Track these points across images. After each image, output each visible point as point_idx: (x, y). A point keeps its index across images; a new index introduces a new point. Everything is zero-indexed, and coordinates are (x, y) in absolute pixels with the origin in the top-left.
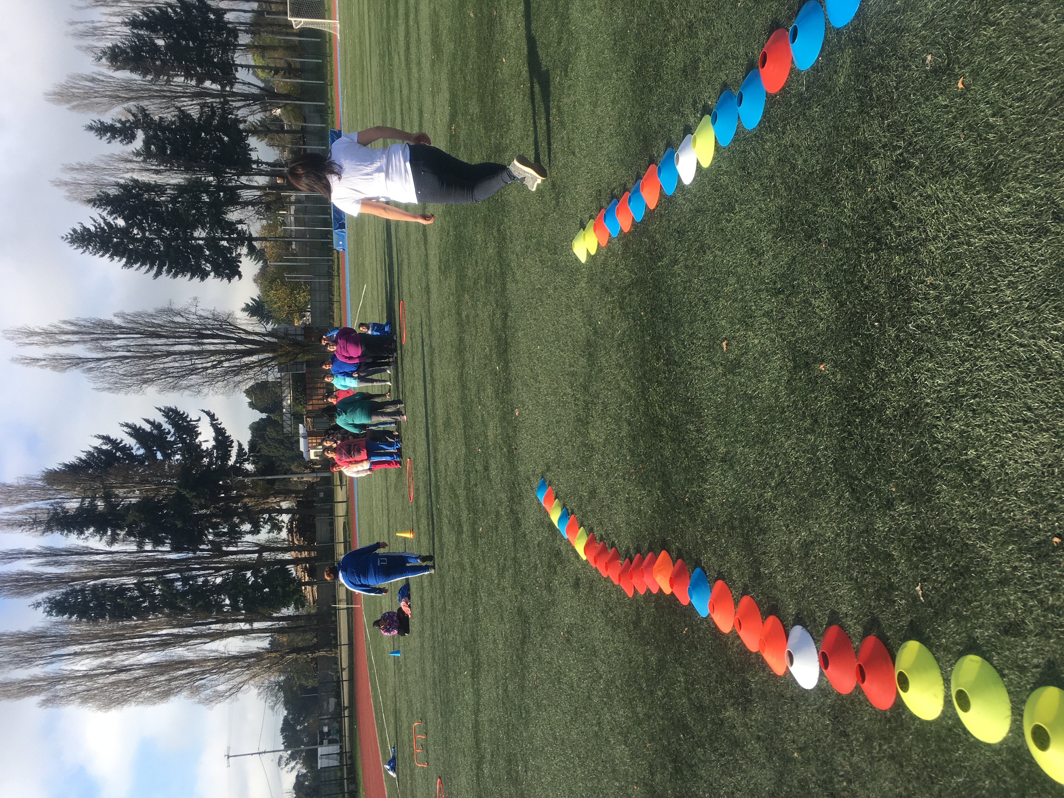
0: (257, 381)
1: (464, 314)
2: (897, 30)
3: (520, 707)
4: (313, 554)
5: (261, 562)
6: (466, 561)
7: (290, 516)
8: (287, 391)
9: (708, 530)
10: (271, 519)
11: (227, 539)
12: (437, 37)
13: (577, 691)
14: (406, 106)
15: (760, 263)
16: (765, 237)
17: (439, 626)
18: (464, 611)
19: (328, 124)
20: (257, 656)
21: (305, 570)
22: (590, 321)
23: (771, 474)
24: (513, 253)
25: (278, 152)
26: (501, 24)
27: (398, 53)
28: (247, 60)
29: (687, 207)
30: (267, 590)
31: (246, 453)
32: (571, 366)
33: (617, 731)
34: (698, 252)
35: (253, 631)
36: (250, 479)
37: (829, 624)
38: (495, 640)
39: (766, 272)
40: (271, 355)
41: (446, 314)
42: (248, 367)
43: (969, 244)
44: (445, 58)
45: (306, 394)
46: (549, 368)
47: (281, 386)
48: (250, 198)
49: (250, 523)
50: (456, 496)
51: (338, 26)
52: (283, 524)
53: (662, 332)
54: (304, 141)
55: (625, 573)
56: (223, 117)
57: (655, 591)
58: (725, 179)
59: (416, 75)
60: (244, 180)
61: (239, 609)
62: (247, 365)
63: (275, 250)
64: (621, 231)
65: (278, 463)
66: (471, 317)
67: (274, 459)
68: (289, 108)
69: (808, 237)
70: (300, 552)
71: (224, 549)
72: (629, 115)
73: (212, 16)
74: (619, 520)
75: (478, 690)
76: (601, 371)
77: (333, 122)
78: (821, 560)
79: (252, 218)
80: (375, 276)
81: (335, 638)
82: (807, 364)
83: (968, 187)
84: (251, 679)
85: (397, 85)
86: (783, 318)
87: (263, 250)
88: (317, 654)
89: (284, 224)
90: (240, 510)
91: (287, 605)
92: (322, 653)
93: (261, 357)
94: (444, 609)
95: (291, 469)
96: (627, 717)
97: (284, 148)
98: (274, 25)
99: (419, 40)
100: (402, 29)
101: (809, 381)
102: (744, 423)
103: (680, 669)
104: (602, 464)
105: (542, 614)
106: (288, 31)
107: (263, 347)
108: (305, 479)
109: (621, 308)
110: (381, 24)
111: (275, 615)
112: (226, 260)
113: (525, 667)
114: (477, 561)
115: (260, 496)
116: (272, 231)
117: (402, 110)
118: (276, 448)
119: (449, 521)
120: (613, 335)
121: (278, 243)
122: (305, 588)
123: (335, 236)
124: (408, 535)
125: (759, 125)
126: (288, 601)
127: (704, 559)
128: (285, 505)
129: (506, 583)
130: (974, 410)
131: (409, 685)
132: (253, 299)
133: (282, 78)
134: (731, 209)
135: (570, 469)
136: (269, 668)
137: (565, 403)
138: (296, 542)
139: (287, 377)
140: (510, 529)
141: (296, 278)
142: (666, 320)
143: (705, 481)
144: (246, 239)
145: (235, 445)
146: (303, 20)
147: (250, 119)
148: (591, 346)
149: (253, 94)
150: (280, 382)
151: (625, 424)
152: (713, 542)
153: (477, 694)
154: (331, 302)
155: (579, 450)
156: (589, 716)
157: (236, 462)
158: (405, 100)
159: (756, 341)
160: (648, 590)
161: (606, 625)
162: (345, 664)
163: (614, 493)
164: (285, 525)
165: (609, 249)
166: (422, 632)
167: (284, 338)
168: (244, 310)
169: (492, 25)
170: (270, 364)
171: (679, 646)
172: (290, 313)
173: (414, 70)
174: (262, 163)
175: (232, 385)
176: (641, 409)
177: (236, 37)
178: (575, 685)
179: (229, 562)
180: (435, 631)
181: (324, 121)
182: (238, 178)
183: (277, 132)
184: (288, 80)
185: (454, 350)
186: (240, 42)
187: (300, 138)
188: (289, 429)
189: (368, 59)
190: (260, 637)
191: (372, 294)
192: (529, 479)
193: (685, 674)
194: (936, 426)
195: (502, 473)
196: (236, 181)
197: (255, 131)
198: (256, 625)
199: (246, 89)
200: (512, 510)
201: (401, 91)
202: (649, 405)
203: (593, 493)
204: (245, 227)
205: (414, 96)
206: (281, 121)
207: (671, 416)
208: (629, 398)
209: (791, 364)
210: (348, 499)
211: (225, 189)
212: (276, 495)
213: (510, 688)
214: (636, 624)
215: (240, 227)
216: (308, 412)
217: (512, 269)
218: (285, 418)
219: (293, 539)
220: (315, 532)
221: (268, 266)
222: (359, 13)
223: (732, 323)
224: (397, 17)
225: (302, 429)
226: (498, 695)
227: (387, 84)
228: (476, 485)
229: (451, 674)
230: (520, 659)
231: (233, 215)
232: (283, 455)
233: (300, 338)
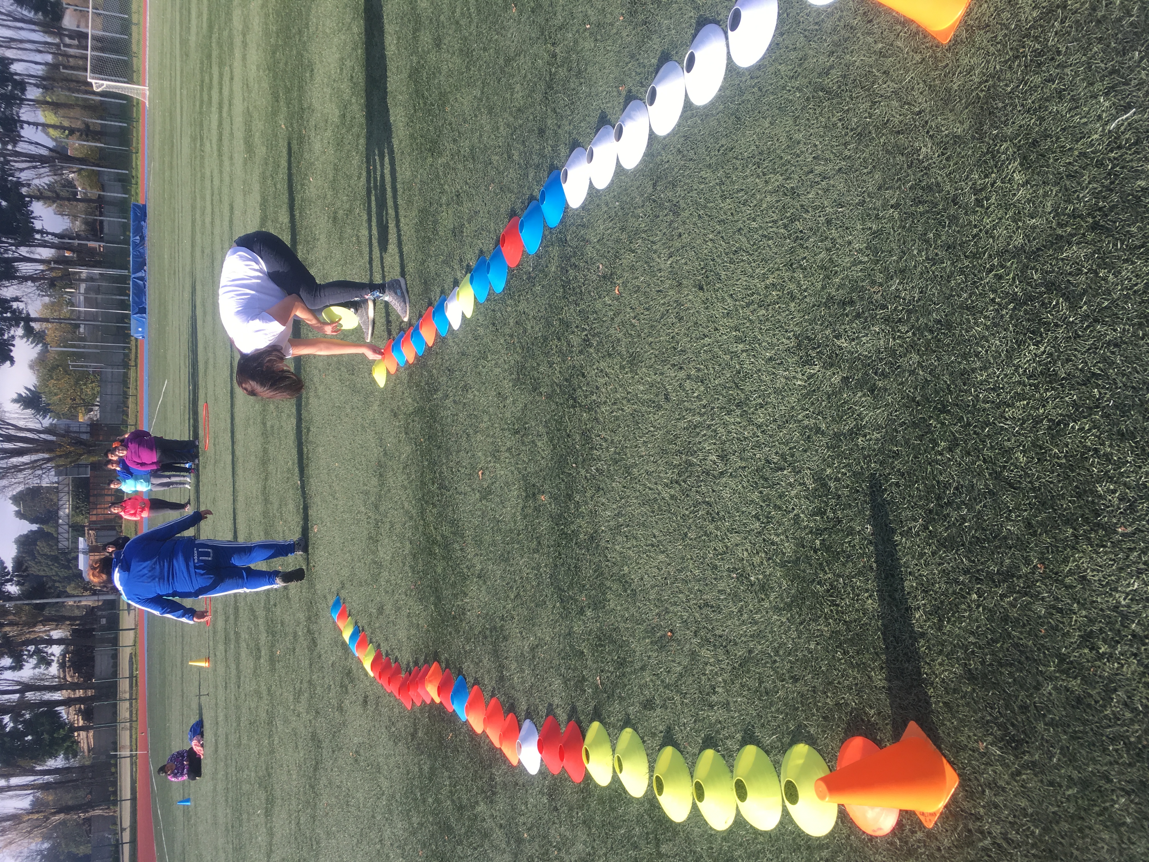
0: (27, 486)
1: (269, 424)
2: (584, 240)
3: (311, 839)
4: (90, 693)
5: (23, 704)
6: (263, 688)
7: (62, 647)
8: (65, 498)
9: (468, 640)
10: (38, 652)
12: (251, 136)
13: (362, 812)
14: (216, 197)
15: (504, 406)
16: (507, 385)
17: (234, 763)
18: (259, 743)
19: (131, 195)
20: (15, 818)
21: (79, 712)
22: (381, 442)
23: (511, 588)
24: (316, 368)
25: (68, 221)
26: (309, 144)
27: (211, 140)
28: (36, 116)
29: (455, 349)
30: (29, 738)
31: (8, 573)
32: (365, 485)
33: (396, 845)
34: (463, 390)
35: (9, 788)
36: (13, 603)
37: (547, 716)
38: (289, 771)
39: (508, 415)
40: (47, 456)
41: (251, 422)
42: (17, 469)
43: (622, 410)
44: (258, 159)
45: (89, 502)
46: (345, 485)
47: (58, 492)
48: (30, 272)
49: (11, 656)
50: (256, 618)
51: (148, 93)
52: (53, 658)
53: (436, 458)
54: (101, 212)
55: (404, 687)
57: (428, 702)
58: (481, 331)
59: (228, 169)
60: (23, 251)
62: (15, 467)
63: (58, 333)
64: (407, 361)
65: (50, 584)
66: (275, 428)
67: (45, 579)
68: (84, 173)
69: (535, 389)
70: (74, 690)
72: (413, 258)
74: (402, 635)
75: (271, 829)
76: (389, 490)
77: (137, 194)
78: (543, 660)
79: (31, 295)
80: (177, 372)
81: (115, 793)
82: (534, 494)
83: (622, 367)
84: (5, 846)
85: (208, 174)
86: (519, 454)
87: (44, 331)
88: (92, 813)
89: (71, 303)
91: (53, 755)
92: (98, 812)
93: (34, 457)
94: (239, 745)
95: (66, 592)
96: (405, 830)
97: (75, 217)
98: (72, 81)
99: (232, 134)
100: (215, 117)
101: (535, 509)
102: (494, 544)
103: (446, 774)
104: (388, 581)
105: (334, 736)
106: (87, 88)
107: (38, 446)
108: (83, 603)
109: (406, 433)
110: (194, 105)
111: (39, 768)
113: (317, 795)
114: (273, 687)
115: (26, 624)
116: (55, 311)
117: (212, 200)
118: (48, 566)
119: (248, 645)
120: (399, 457)
121: (62, 325)
122: (79, 735)
123: (133, 323)
124: (204, 664)
125: (503, 291)
126: (57, 751)
127: (465, 666)
128: (56, 634)
129: (302, 708)
130: (626, 536)
131: (200, 836)
132: (27, 389)
133: (78, 139)
134: (485, 358)
135: (362, 586)
136: (29, 832)
137: (359, 521)
138: (69, 679)
139: (66, 481)
140: (306, 650)
141: (82, 366)
142: (439, 447)
143: (466, 595)
144: (23, 319)
146: (106, 83)
147: (36, 182)
148: (381, 466)
149: (41, 156)
150: (57, 488)
151: (408, 543)
152: (471, 651)
153: (271, 834)
154: (126, 396)
155: (369, 567)
156: (372, 835)
158: (216, 192)
159: (502, 472)
160: (423, 701)
161: (390, 740)
162: (126, 822)
163: (398, 609)
164: (56, 659)
166: (216, 772)
167: (63, 436)
168: (15, 401)
169: (301, 142)
170: (45, 466)
171: (446, 752)
172: (74, 408)
173: (227, 163)
174: (48, 233)
176: (421, 528)
177: (23, 90)
178: (361, 805)
180: (229, 770)
181: (126, 191)
182: (17, 248)
183: (69, 200)
184: (85, 143)
185: (258, 461)
186: (29, 97)
187: (96, 208)
188: (66, 543)
189: (179, 138)
190: (19, 796)
191: (174, 391)
192: (325, 597)
193: (450, 778)
194: (607, 548)
195: (301, 592)
196: (14, 252)
197: (40, 196)
198: (14, 781)
199: (33, 150)
200: (309, 631)
201: (212, 181)
202: (426, 525)
203: (381, 610)
204: (21, 305)
205: (225, 190)
206: (75, 187)
207: (443, 536)
208: (411, 518)
209: (524, 494)
210: (136, 625)
212: (46, 621)
213: (303, 819)
214: (413, 735)
215: (15, 305)
216: (91, 522)
217: (314, 384)
218: (60, 530)
219: (65, 676)
220: (93, 667)
221: (48, 351)
222: (171, 87)
223: (485, 455)
224: (211, 103)
225: (82, 543)
226: (290, 829)
227: (198, 169)
228: (275, 605)
229: (245, 816)
230: (312, 787)
231: (8, 291)
232: (57, 575)
233: (84, 437)
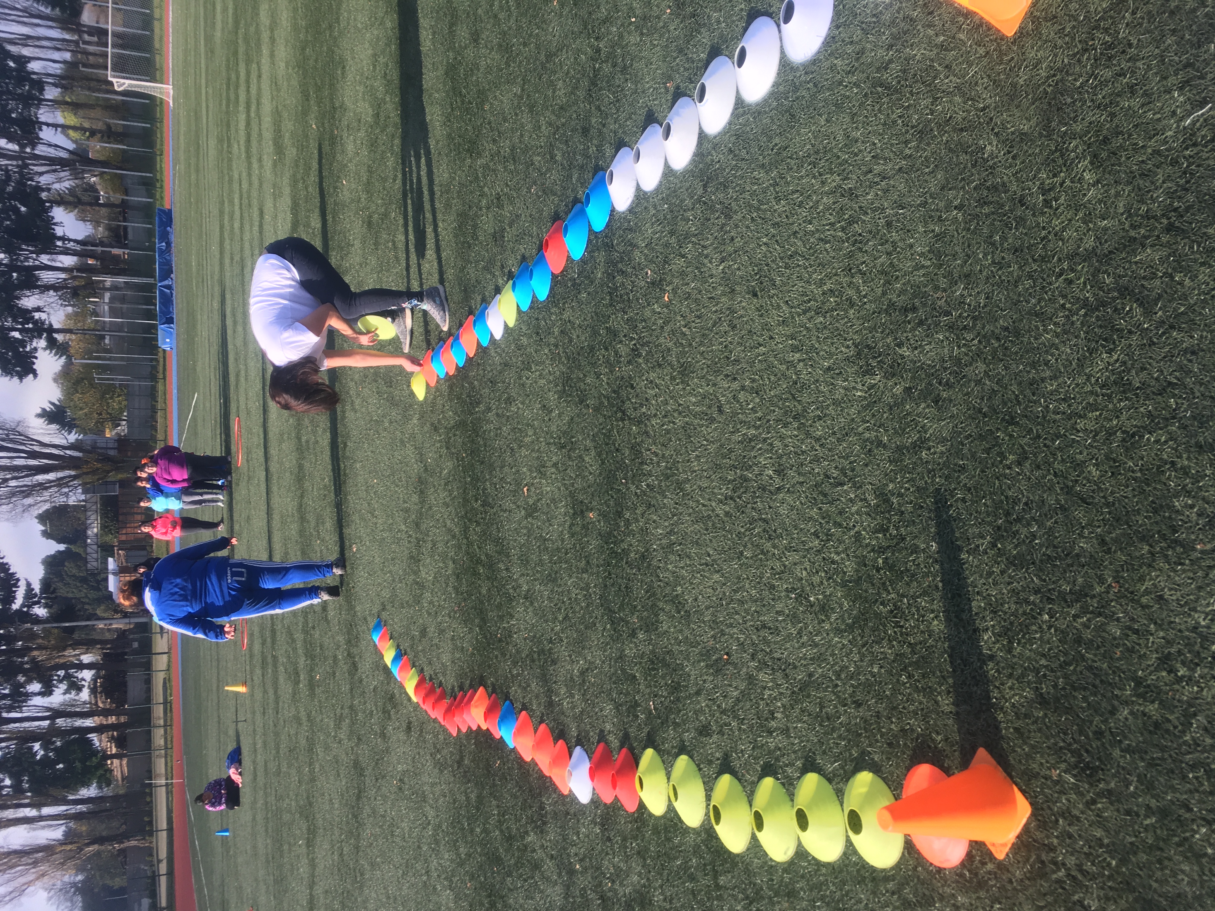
0: (54, 504)
1: (304, 439)
2: (631, 244)
3: (354, 871)
4: (123, 719)
5: (54, 731)
6: (303, 714)
7: (93, 672)
8: (93, 517)
9: (515, 663)
10: (67, 677)
11: (9, 702)
12: (280, 137)
13: (407, 842)
14: (245, 201)
15: (550, 420)
16: (552, 397)
17: (273, 792)
18: (299, 771)
19: (155, 199)
20: (47, 849)
21: (112, 739)
22: (421, 458)
23: (560, 609)
24: (352, 380)
25: (91, 227)
26: (342, 145)
27: (238, 141)
28: (55, 117)
29: (498, 360)
30: (61, 766)
31: (36, 595)
32: (405, 502)
33: (443, 876)
34: (506, 403)
35: (41, 818)
36: (41, 626)
37: (599, 742)
38: (331, 800)
39: (554, 428)
40: (73, 473)
41: (285, 437)
42: (43, 486)
43: (674, 423)
44: (287, 161)
45: (118, 521)
46: (385, 503)
47: (85, 511)
48: (52, 281)
49: (39, 682)
50: (294, 641)
51: (171, 92)
52: (83, 683)
53: (479, 474)
54: (124, 217)
55: (449, 712)
56: (21, 183)
57: (474, 728)
58: (524, 340)
59: (257, 172)
60: (45, 259)
61: (23, 791)
62: (40, 484)
63: (82, 345)
64: (447, 373)
65: (79, 606)
66: (311, 443)
67: (73, 601)
68: (107, 177)
69: (581, 402)
70: (106, 716)
71: (5, 715)
72: (453, 265)
73: (12, 64)
74: (446, 658)
75: (313, 859)
76: (430, 508)
77: (162, 198)
78: (593, 685)
79: (54, 305)
80: (208, 384)
81: (150, 823)
82: (582, 512)
83: (673, 378)
84: (37, 879)
85: (236, 176)
86: (566, 470)
87: (67, 343)
88: (126, 844)
89: (95, 314)
90: (27, 666)
91: (87, 785)
92: (133, 843)
93: (60, 474)
94: (278, 773)
95: (96, 614)
96: (452, 861)
97: (97, 223)
98: (92, 80)
99: (260, 135)
100: (242, 117)
101: (584, 527)
102: (541, 563)
103: (494, 803)
104: (431, 603)
105: (377, 764)
106: (109, 87)
107: (64, 463)
108: (114, 626)
109: (447, 448)
110: (221, 105)
111: (71, 797)
112: (17, 354)
113: (361, 825)
114: (313, 713)
115: (55, 648)
116: (79, 321)
117: (241, 204)
118: (77, 587)
119: (286, 669)
120: (441, 473)
121: (87, 336)
122: (112, 763)
123: (160, 332)
124: (241, 689)
125: (547, 298)
126: (89, 779)
127: (512, 691)
128: (87, 659)
129: (343, 734)
130: (679, 555)
131: (239, 868)
132: (51, 403)
133: (100, 141)
134: (529, 369)
135: (403, 608)
136: (63, 864)
137: (399, 539)
138: (101, 705)
139: (94, 500)
140: (347, 675)
141: (108, 379)
142: (482, 463)
143: (512, 617)
144: (45, 330)
145: (22, 585)
146: (127, 82)
147: (57, 186)
148: (422, 483)
149: (61, 159)
150: (84, 506)
151: (451, 563)
152: (518, 675)
153: (313, 864)
154: (154, 410)
155: (411, 588)
156: (418, 866)
157: (23, 605)
158: (245, 195)
159: (549, 489)
160: (469, 727)
161: (435, 767)
162: (163, 853)
163: (442, 632)
164: (86, 684)
165: (437, 389)
166: (255, 801)
167: (90, 452)
168: (39, 416)
169: (333, 143)
170: (72, 483)
171: (494, 780)
172: (100, 423)
173: (255, 165)
174: (70, 240)
175: (19, 509)
176: (464, 547)
177: (42, 90)
178: (407, 835)
179: (10, 732)
180: (269, 800)
181: (151, 195)
182: (38, 256)
183: (90, 204)
184: (107, 145)
185: (293, 478)
186: (47, 97)
187: (120, 213)
188: (95, 564)
189: (205, 139)
190: (51, 826)
191: (204, 405)
192: (365, 619)
193: (498, 806)
194: (659, 567)
196: (34, 260)
197: (61, 201)
198: (46, 811)
199: (52, 152)
200: (349, 655)
201: (240, 184)
202: (470, 544)
203: (424, 632)
204: (43, 316)
205: (255, 194)
206: (97, 191)
207: (487, 555)
208: (454, 537)
209: (571, 511)
210: (170, 649)
211: (18, 269)
212: (76, 645)
213: (346, 850)
214: (460, 763)
215: (37, 315)
216: (121, 542)
217: (350, 397)
218: (89, 550)
219: (97, 702)
220: (126, 692)
221: (72, 364)
222: (195, 86)
223: (530, 470)
224: (238, 102)
225: (111, 564)
226: (333, 860)
227: (225, 172)
229: (286, 847)
230: (355, 816)
231: (29, 301)
232: (86, 597)
233: (112, 453)
